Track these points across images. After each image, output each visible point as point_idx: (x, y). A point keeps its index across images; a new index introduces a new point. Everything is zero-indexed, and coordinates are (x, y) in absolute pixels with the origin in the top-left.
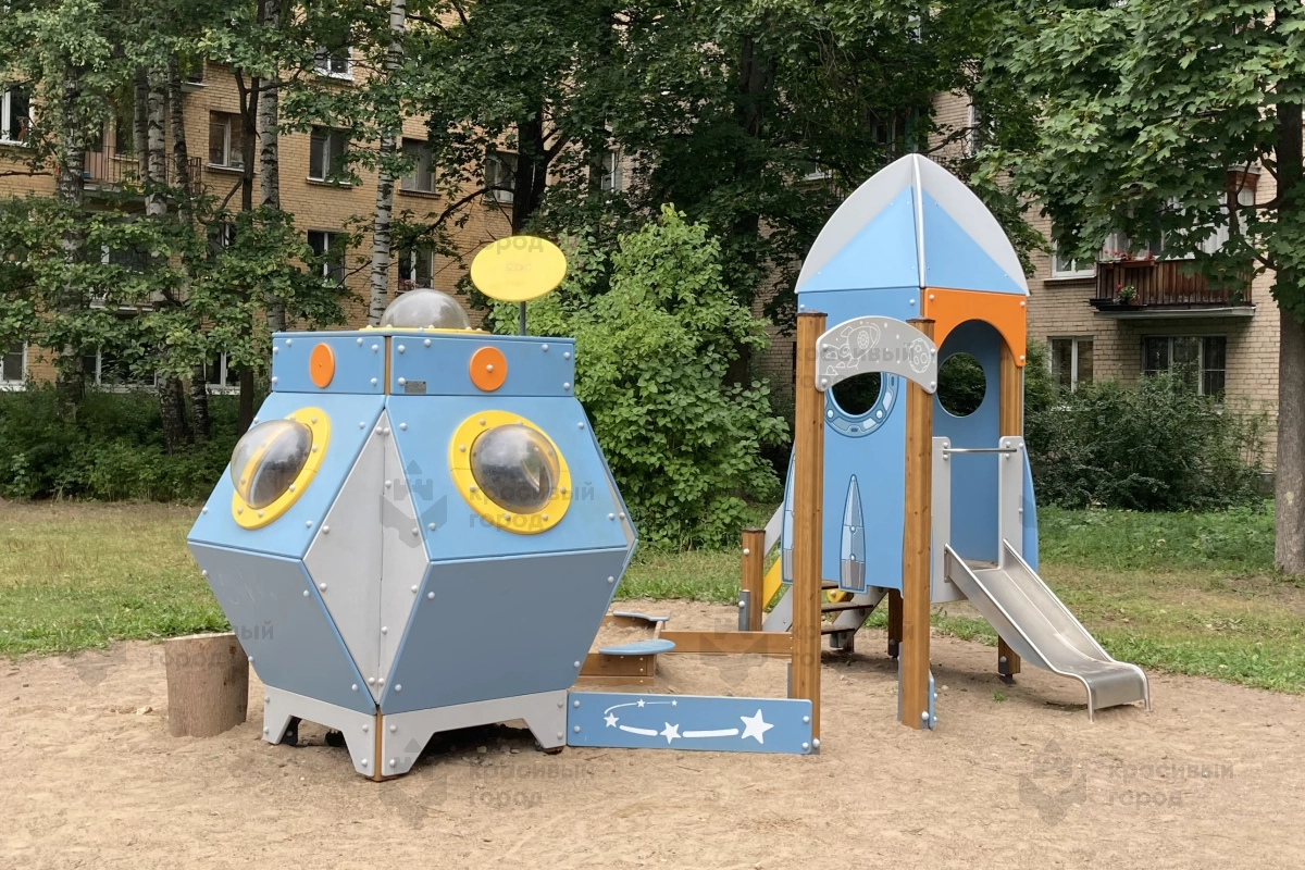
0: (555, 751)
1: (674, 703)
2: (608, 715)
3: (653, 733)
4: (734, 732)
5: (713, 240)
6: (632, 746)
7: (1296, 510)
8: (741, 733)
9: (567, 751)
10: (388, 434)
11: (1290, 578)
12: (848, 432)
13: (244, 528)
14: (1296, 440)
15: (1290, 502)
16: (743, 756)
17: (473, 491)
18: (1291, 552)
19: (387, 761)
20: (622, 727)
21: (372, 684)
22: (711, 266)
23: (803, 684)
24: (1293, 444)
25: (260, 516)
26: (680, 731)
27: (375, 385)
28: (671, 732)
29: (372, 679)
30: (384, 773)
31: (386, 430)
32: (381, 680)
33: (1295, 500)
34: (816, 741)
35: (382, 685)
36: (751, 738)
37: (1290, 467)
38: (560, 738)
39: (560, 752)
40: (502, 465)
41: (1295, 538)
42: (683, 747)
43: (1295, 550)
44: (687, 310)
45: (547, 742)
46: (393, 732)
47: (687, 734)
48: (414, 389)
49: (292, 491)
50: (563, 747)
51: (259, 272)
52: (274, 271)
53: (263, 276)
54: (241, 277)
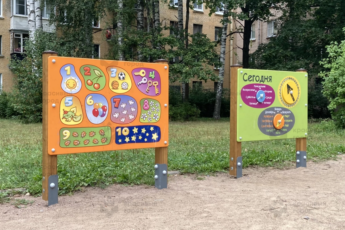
51: (202, 51)
52: (207, 50)
53: (203, 52)
54: (197, 53)
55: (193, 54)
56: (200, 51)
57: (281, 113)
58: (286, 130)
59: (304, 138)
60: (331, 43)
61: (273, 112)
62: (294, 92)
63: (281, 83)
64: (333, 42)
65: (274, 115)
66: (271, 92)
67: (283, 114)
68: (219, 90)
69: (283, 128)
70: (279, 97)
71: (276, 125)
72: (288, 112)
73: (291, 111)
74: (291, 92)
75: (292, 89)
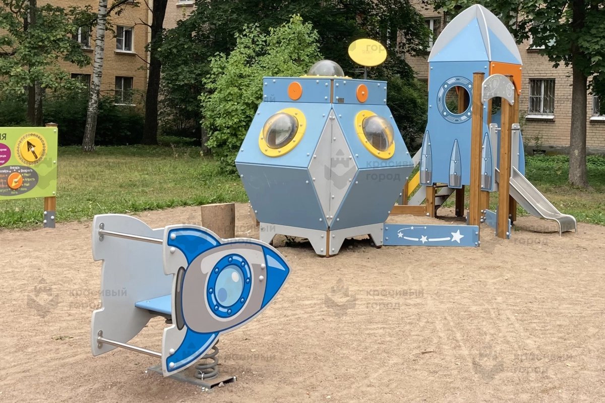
0: (379, 247)
1: (425, 228)
2: (399, 233)
3: (417, 240)
4: (449, 239)
5: (315, 32)
6: (409, 245)
7: (579, 158)
8: (451, 239)
9: (383, 247)
10: (334, 119)
11: (577, 187)
12: (454, 121)
13: (269, 157)
14: (580, 128)
15: (577, 154)
16: (453, 248)
17: (366, 142)
18: (577, 176)
19: (331, 249)
20: (405, 238)
21: (328, 218)
22: (315, 44)
23: (475, 220)
24: (578, 129)
25: (279, 152)
26: (427, 239)
27: (326, 99)
28: (424, 239)
29: (328, 216)
30: (330, 254)
31: (334, 117)
32: (331, 217)
33: (578, 153)
34: (479, 242)
35: (331, 218)
36: (455, 241)
37: (577, 139)
38: (381, 242)
39: (380, 248)
40: (374, 132)
41: (578, 170)
42: (429, 245)
43: (578, 175)
44: (304, 64)
45: (378, 244)
46: (333, 237)
47: (430, 240)
48: (341, 101)
49: (294, 141)
50: (381, 246)
51: (52, 39)
52: (60, 38)
53: (54, 41)
54: (42, 41)
55: (35, 43)
56: (48, 38)
57: (19, 171)
58: (26, 189)
59: (52, 197)
60: (216, 54)
61: (8, 171)
62: (38, 150)
63: (20, 140)
64: (218, 53)
65: (9, 174)
66: (6, 150)
67: (21, 173)
68: (93, 101)
69: (21, 187)
70: (17, 155)
71: (12, 184)
72: (29, 171)
73: (32, 169)
74: (33, 149)
75: (34, 146)
